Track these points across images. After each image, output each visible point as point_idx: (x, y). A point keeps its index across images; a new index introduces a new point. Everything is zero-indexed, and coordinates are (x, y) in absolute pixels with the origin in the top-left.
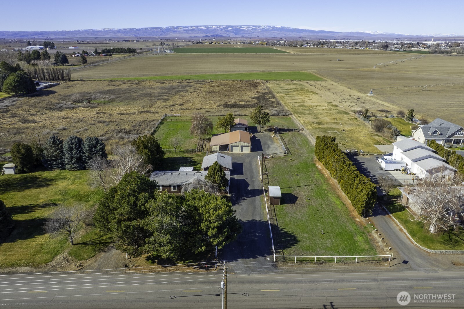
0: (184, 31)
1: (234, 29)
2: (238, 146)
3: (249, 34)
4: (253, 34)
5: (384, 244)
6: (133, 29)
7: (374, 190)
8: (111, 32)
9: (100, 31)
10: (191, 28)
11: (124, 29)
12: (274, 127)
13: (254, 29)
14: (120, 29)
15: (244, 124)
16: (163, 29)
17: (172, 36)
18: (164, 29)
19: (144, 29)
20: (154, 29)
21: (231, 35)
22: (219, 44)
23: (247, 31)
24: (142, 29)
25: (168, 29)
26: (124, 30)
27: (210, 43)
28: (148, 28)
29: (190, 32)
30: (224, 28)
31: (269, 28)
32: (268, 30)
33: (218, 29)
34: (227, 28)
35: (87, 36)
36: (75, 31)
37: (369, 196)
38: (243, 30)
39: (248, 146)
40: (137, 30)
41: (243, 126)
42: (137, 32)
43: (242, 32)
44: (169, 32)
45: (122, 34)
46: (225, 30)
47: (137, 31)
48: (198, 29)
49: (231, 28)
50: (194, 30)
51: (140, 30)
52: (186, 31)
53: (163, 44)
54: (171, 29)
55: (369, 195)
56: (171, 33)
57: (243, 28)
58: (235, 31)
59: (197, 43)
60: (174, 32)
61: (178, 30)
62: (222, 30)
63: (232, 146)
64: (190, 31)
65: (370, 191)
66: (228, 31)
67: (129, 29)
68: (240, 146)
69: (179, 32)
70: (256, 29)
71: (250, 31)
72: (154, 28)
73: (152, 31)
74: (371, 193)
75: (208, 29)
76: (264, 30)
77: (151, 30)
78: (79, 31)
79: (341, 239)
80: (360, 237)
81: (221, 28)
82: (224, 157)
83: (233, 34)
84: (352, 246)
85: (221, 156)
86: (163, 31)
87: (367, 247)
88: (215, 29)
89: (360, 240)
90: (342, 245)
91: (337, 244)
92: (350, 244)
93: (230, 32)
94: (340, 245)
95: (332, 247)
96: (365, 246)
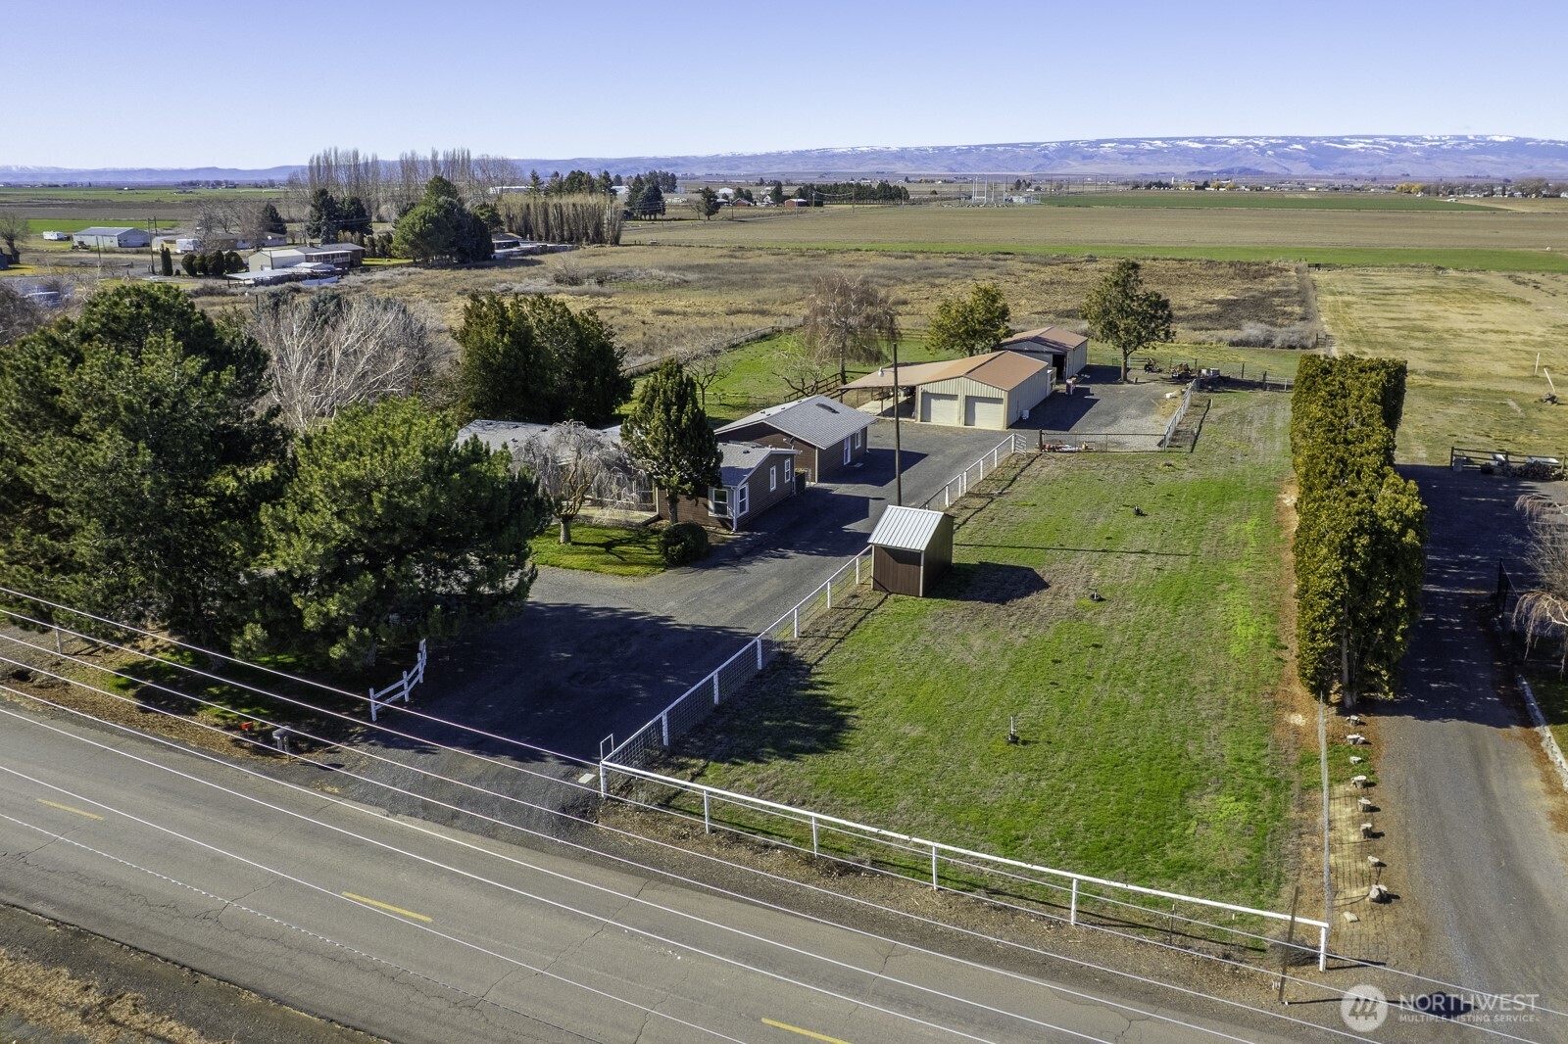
0: (1123, 154)
1: (1311, 150)
2: (953, 397)
3: (1370, 168)
4: (1387, 166)
5: (1361, 865)
6: (948, 148)
7: (1403, 533)
8: (874, 159)
9: (843, 156)
10: (1147, 147)
11: (918, 149)
12: (1204, 371)
13: (1393, 150)
14: (904, 150)
15: (1055, 343)
16: (1046, 148)
17: (1074, 172)
18: (1051, 148)
19: (984, 149)
20: (1018, 150)
21: (1299, 169)
22: (1231, 189)
23: (1365, 156)
24: (978, 147)
25: (1067, 150)
26: (917, 153)
27: (1197, 188)
28: (996, 146)
29: (1143, 159)
30: (1273, 146)
31: (1460, 144)
32: (1453, 151)
33: (1248, 150)
34: (1286, 145)
35: (800, 168)
36: (768, 155)
37: (1355, 566)
38: (1347, 152)
39: (998, 401)
40: (960, 151)
41: (1045, 349)
42: (959, 158)
43: (1341, 160)
44: (1067, 157)
45: (909, 164)
46: (1276, 154)
47: (960, 154)
48: (1174, 149)
49: (1299, 147)
50: (1159, 150)
51: (970, 150)
52: (1129, 154)
53: (1023, 185)
54: (1075, 147)
55: (1353, 555)
56: (1074, 163)
57: (1350, 146)
58: (1313, 156)
59: (1149, 187)
60: (1084, 158)
61: (1102, 151)
62: (1263, 151)
63: (928, 396)
64: (1144, 154)
65: (1360, 530)
66: (1288, 156)
67: (934, 148)
68: (962, 398)
69: (1105, 157)
70: (1404, 150)
71: (1378, 156)
72: (1016, 145)
73: (1008, 155)
74: (1365, 540)
75: (1210, 147)
76: (1435, 152)
77: (1005, 151)
78: (780, 154)
79: (1098, 787)
80: (1233, 798)
81: (1262, 144)
82: (834, 412)
83: (1305, 165)
84: (1135, 834)
85: (823, 406)
86: (1045, 156)
87: (1231, 856)
88: (1239, 150)
89: (1221, 816)
90: (1071, 816)
91: (1051, 802)
92: (1132, 819)
93: (1296, 159)
94: (1066, 810)
95: (1005, 809)
96: (1227, 850)
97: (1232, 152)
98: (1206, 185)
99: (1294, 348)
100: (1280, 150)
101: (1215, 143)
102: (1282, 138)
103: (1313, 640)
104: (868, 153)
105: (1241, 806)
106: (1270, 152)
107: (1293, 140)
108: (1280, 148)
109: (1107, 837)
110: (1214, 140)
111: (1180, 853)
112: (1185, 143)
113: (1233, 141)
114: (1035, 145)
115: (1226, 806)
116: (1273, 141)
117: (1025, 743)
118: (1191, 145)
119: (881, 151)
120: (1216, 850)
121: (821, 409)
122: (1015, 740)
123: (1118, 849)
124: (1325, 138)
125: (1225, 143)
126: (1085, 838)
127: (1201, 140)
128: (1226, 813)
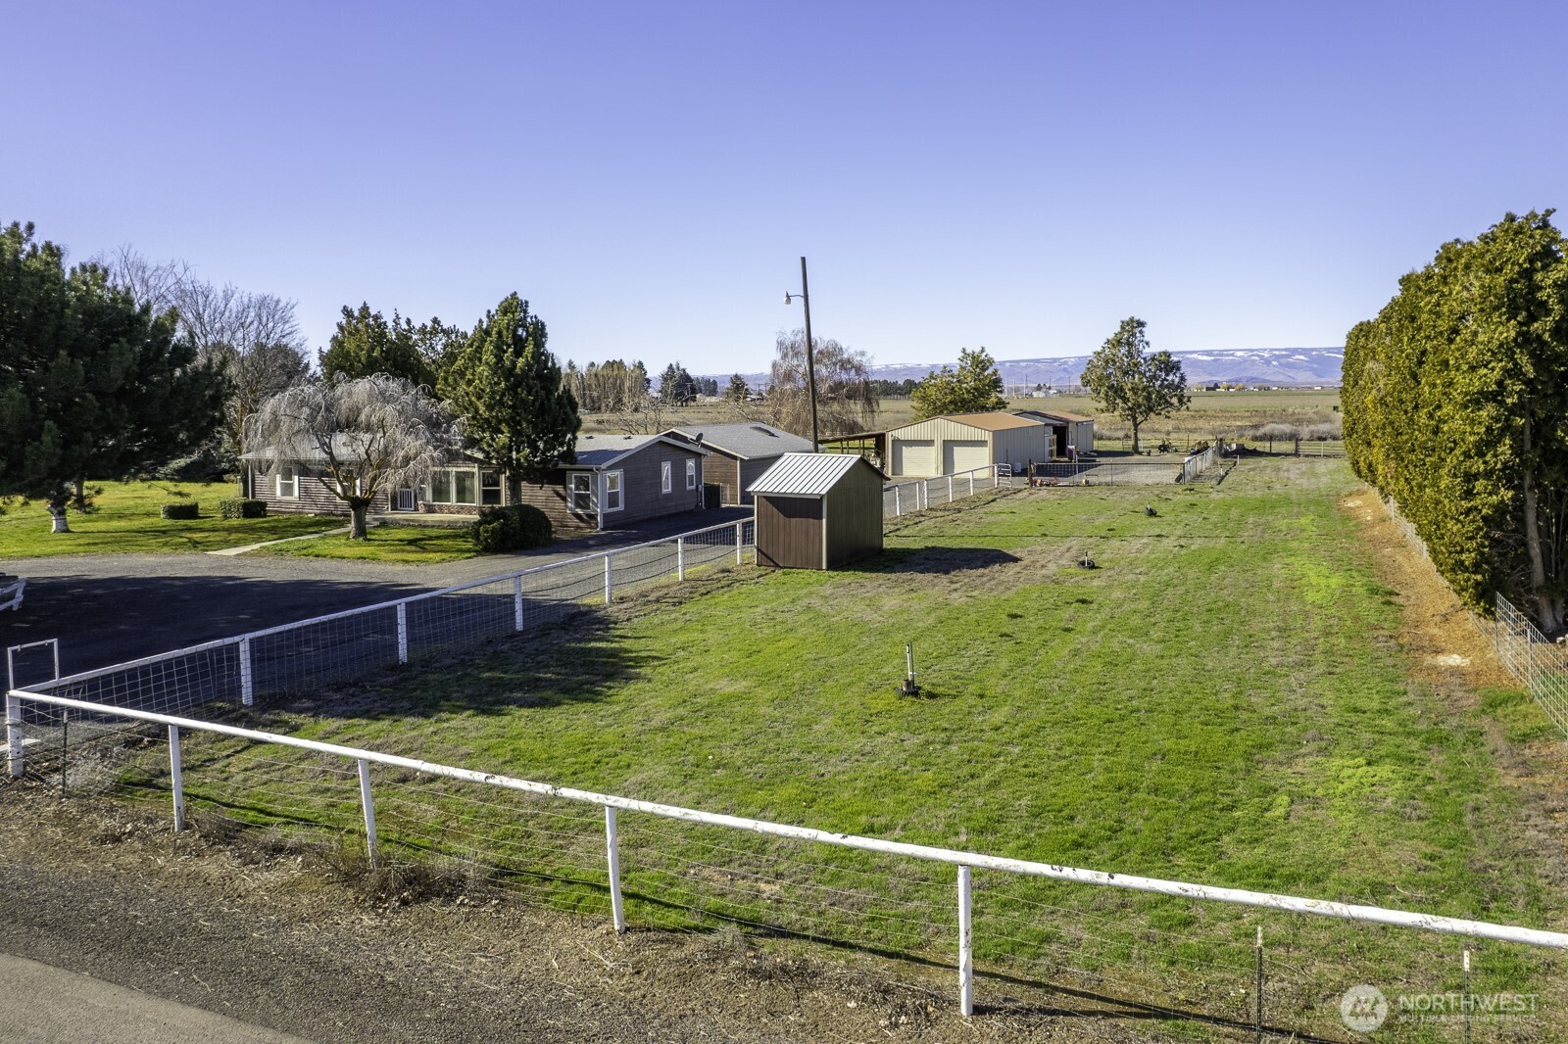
1: (1313, 360)
8: (905, 374)
15: (1056, 417)
16: (1065, 363)
18: (1070, 363)
20: (1039, 365)
27: (1208, 389)
28: (1018, 362)
30: (1277, 357)
33: (1254, 361)
34: (1288, 356)
39: (982, 443)
46: (1281, 364)
49: (1302, 357)
53: (1044, 388)
58: (1315, 366)
62: (1267, 362)
63: (898, 443)
66: (1292, 366)
68: (939, 443)
72: (1038, 362)
75: (1218, 359)
79: (1067, 751)
80: (1361, 761)
81: (1266, 355)
82: (773, 435)
83: (1309, 374)
84: (1147, 819)
85: (760, 429)
86: (1065, 370)
87: (1387, 856)
88: (1245, 361)
89: (1341, 787)
90: (1003, 793)
91: (965, 771)
92: (1141, 796)
93: (1300, 368)
94: (994, 785)
95: (860, 784)
96: (1372, 845)
97: (1239, 363)
98: (1216, 386)
99: (1324, 439)
100: (1284, 361)
101: (1222, 355)
102: (1286, 350)
103: (1469, 494)
104: (901, 370)
105: (1384, 771)
106: (1274, 363)
107: (1295, 351)
108: (1284, 358)
109: (1080, 825)
110: (1221, 353)
111: (1260, 850)
112: (1194, 356)
113: (1239, 354)
114: (1055, 360)
115: (1346, 772)
116: (1277, 353)
117: (931, 696)
118: (1200, 357)
119: (912, 368)
120: (1347, 845)
121: (756, 432)
122: (913, 690)
123: (1104, 846)
124: (1325, 349)
125: (1232, 355)
126: (1027, 829)
127: (1209, 353)
128: (1348, 784)
